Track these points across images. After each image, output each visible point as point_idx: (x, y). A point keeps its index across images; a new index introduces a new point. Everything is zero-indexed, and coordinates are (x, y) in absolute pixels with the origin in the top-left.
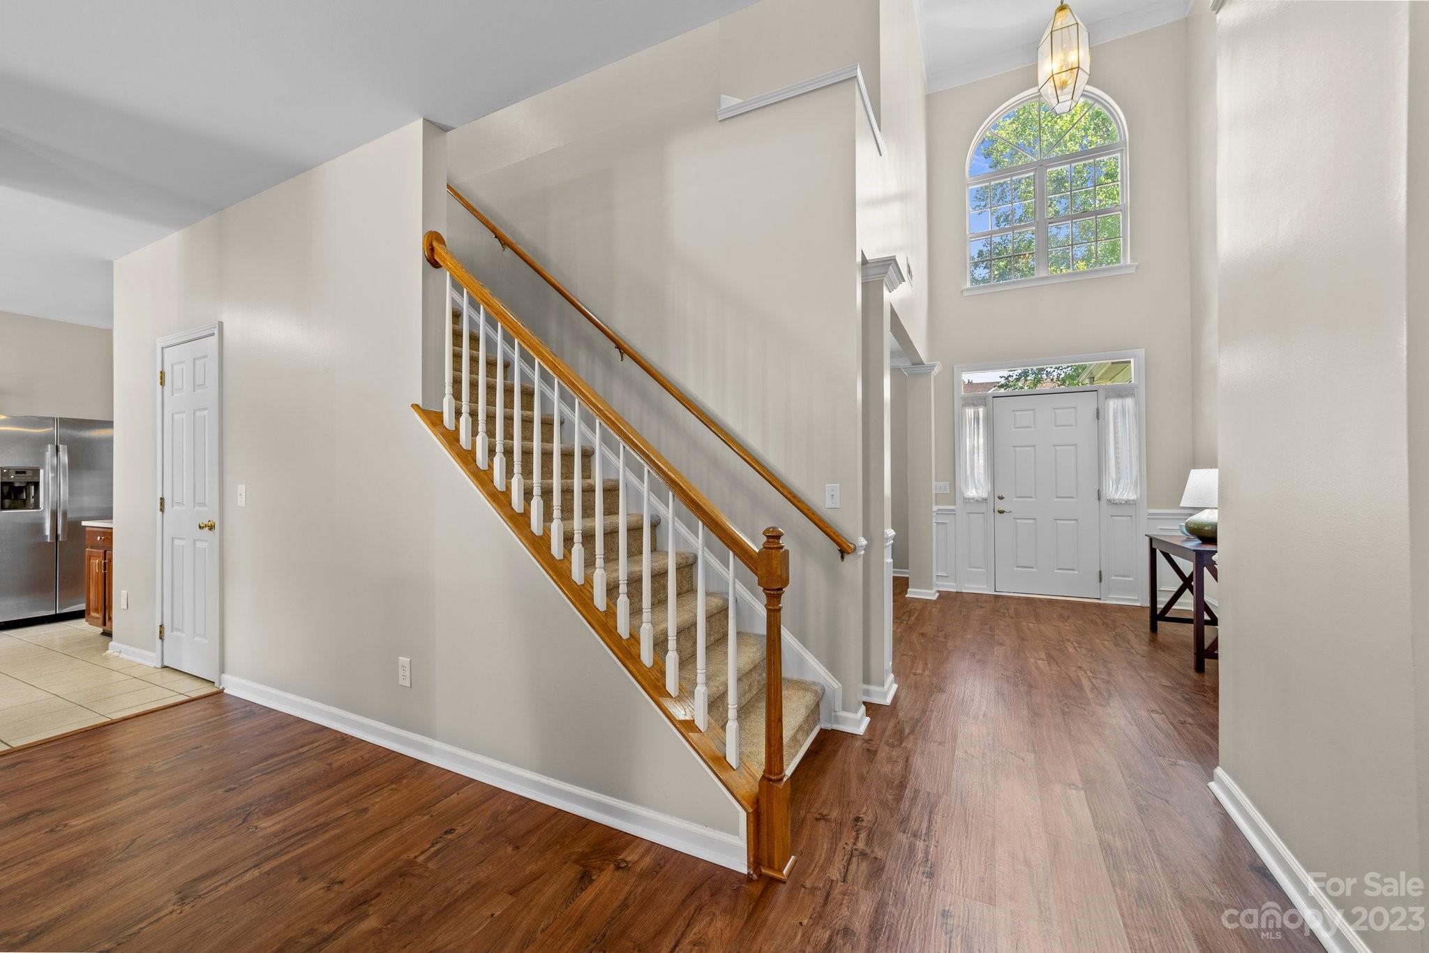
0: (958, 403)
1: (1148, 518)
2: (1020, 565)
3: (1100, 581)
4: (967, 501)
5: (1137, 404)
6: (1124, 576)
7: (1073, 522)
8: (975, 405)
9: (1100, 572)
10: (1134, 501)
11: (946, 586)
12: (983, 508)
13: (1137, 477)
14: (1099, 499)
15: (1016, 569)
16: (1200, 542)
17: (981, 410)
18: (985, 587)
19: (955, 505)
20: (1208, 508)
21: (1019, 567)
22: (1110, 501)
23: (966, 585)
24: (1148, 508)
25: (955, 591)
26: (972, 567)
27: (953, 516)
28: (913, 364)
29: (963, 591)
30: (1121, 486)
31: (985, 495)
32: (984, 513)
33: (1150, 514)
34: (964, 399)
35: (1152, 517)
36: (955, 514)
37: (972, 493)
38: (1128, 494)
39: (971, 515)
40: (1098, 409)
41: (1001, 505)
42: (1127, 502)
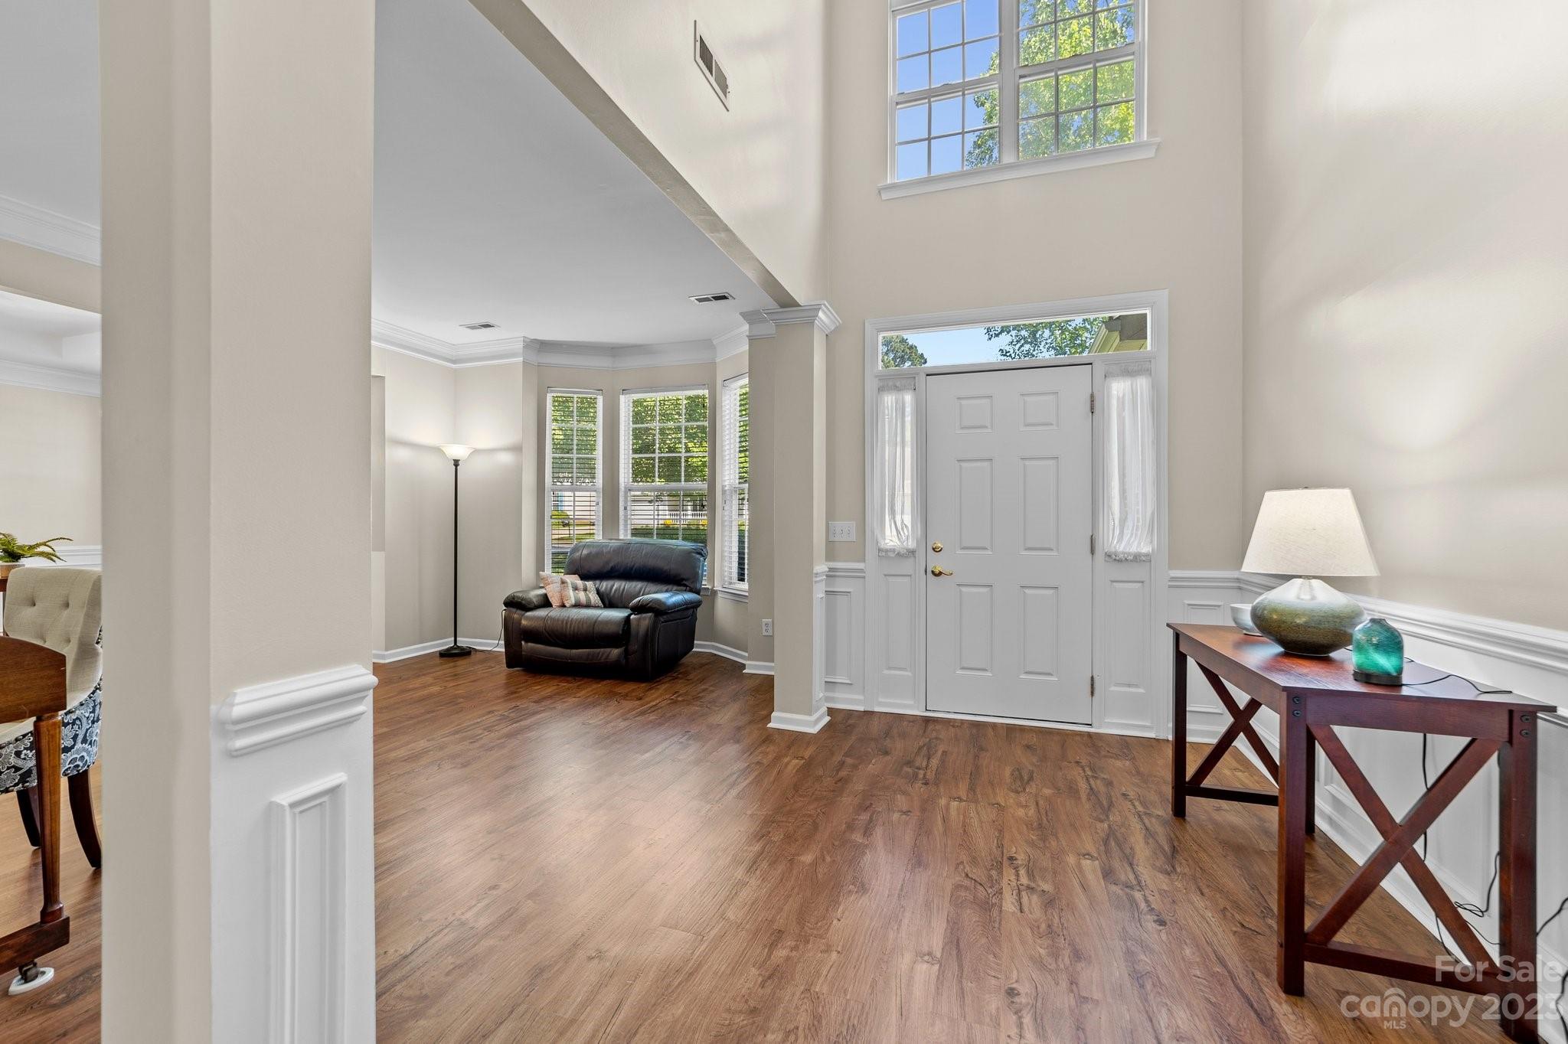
0: (871, 385)
1: (1170, 587)
2: (966, 666)
3: (1092, 693)
4: (884, 554)
5: (1155, 387)
6: (1129, 686)
7: (1051, 592)
8: (897, 389)
9: (1092, 678)
10: (1147, 555)
11: (851, 701)
12: (907, 566)
13: (1153, 514)
14: (1092, 552)
15: (959, 672)
16: (1280, 649)
17: (908, 398)
18: (911, 702)
19: (864, 561)
20: (1300, 577)
21: (963, 668)
22: (1109, 556)
23: (880, 700)
24: (1170, 568)
25: (861, 709)
26: (890, 668)
27: (862, 580)
28: (782, 306)
29: (877, 709)
30: (1127, 532)
31: (911, 544)
32: (910, 576)
33: (1173, 579)
34: (881, 377)
35: (1176, 584)
36: (864, 577)
37: (890, 539)
38: (1139, 544)
39: (891, 579)
40: (1092, 396)
41: (938, 563)
42: (1138, 559)
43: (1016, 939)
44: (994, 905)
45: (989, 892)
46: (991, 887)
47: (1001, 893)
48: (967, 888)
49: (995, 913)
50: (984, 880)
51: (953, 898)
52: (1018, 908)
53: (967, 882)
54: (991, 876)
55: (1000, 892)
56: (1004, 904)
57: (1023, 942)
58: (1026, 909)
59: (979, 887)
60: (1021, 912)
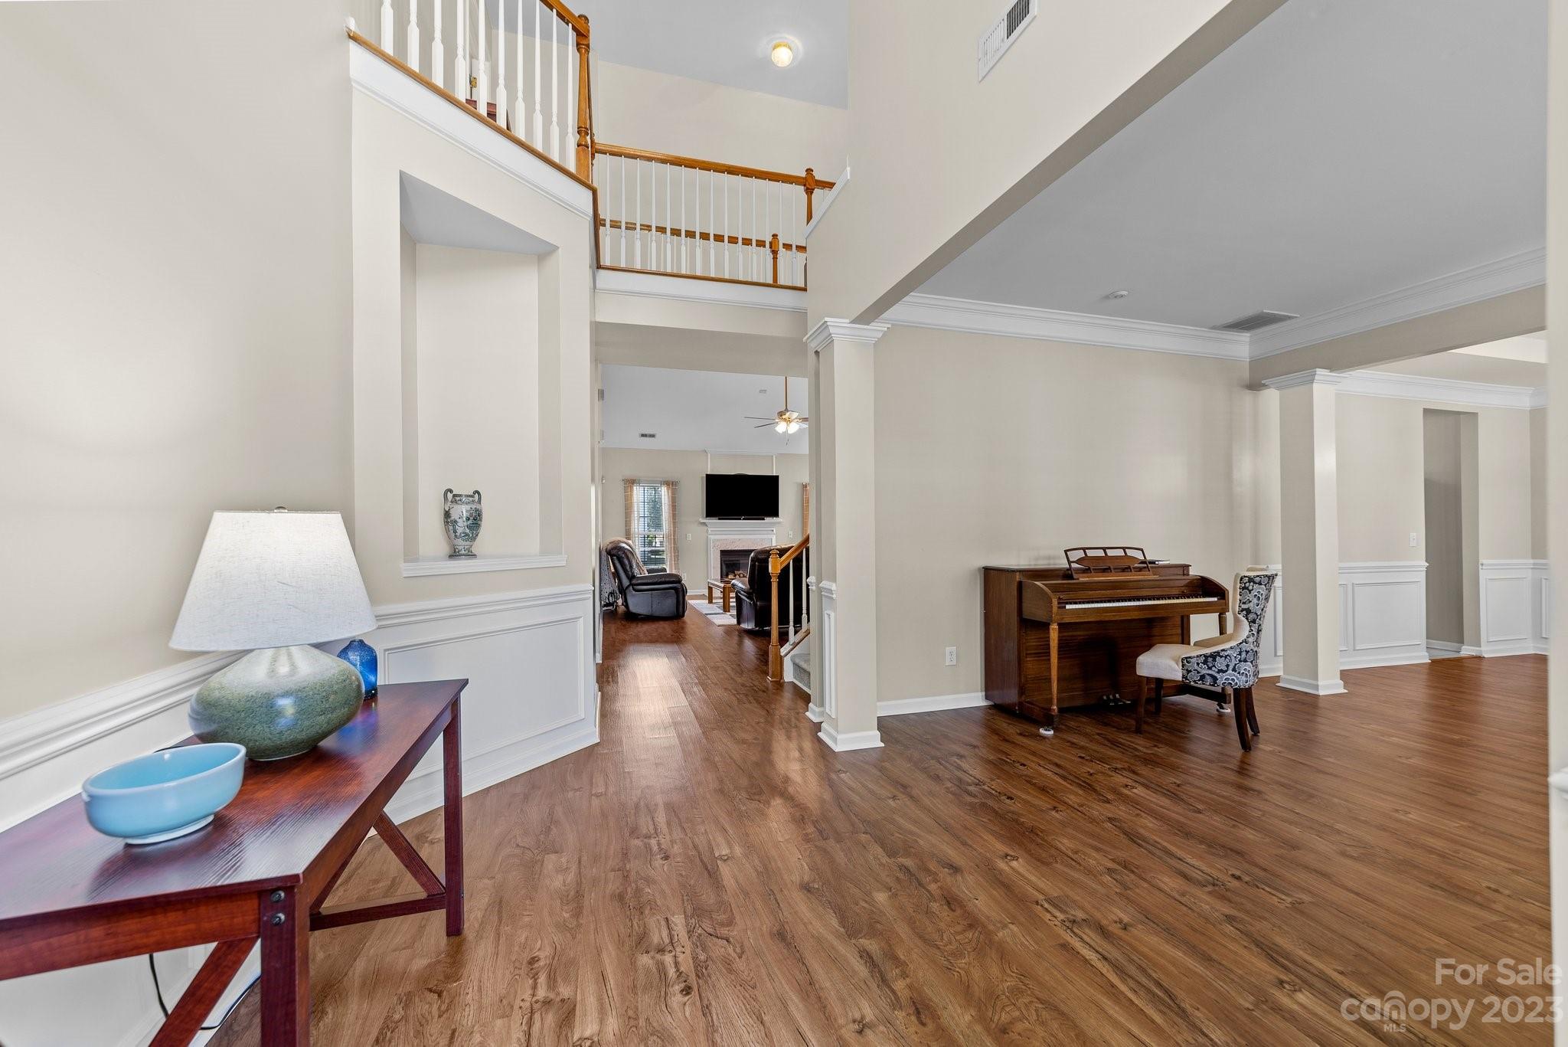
43: (668, 891)
44: (692, 916)
45: (700, 929)
46: (700, 935)
47: (688, 932)
48: (722, 925)
49: (689, 910)
50: (710, 942)
51: (729, 909)
52: (670, 922)
53: (724, 931)
54: (704, 950)
55: (690, 933)
56: (683, 921)
57: (663, 892)
58: (663, 923)
59: (711, 931)
60: (667, 918)
